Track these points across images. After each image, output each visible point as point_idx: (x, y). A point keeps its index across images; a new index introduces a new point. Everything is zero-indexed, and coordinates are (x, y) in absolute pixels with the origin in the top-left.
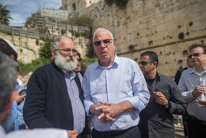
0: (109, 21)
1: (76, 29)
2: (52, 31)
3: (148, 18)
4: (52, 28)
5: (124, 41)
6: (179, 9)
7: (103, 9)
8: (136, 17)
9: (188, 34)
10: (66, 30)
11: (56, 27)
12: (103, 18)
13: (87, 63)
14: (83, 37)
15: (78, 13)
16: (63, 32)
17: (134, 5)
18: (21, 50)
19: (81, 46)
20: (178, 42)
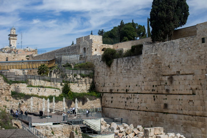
0: (103, 71)
1: (83, 72)
2: (69, 76)
3: (118, 77)
4: (69, 74)
5: (108, 85)
6: (127, 78)
7: (101, 62)
8: (114, 74)
9: (128, 90)
10: (77, 74)
11: (71, 73)
12: (100, 67)
13: (87, 97)
14: (87, 77)
15: (87, 57)
16: (75, 76)
17: (113, 67)
18: (55, 90)
19: (85, 84)
20: (126, 93)
